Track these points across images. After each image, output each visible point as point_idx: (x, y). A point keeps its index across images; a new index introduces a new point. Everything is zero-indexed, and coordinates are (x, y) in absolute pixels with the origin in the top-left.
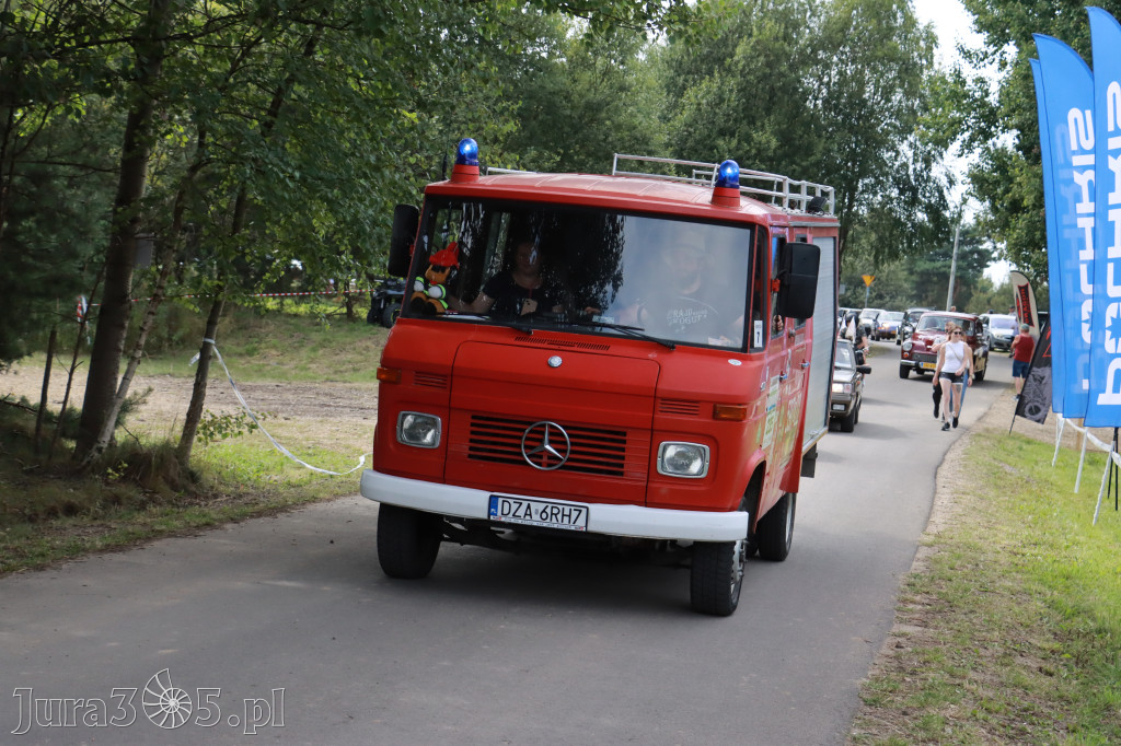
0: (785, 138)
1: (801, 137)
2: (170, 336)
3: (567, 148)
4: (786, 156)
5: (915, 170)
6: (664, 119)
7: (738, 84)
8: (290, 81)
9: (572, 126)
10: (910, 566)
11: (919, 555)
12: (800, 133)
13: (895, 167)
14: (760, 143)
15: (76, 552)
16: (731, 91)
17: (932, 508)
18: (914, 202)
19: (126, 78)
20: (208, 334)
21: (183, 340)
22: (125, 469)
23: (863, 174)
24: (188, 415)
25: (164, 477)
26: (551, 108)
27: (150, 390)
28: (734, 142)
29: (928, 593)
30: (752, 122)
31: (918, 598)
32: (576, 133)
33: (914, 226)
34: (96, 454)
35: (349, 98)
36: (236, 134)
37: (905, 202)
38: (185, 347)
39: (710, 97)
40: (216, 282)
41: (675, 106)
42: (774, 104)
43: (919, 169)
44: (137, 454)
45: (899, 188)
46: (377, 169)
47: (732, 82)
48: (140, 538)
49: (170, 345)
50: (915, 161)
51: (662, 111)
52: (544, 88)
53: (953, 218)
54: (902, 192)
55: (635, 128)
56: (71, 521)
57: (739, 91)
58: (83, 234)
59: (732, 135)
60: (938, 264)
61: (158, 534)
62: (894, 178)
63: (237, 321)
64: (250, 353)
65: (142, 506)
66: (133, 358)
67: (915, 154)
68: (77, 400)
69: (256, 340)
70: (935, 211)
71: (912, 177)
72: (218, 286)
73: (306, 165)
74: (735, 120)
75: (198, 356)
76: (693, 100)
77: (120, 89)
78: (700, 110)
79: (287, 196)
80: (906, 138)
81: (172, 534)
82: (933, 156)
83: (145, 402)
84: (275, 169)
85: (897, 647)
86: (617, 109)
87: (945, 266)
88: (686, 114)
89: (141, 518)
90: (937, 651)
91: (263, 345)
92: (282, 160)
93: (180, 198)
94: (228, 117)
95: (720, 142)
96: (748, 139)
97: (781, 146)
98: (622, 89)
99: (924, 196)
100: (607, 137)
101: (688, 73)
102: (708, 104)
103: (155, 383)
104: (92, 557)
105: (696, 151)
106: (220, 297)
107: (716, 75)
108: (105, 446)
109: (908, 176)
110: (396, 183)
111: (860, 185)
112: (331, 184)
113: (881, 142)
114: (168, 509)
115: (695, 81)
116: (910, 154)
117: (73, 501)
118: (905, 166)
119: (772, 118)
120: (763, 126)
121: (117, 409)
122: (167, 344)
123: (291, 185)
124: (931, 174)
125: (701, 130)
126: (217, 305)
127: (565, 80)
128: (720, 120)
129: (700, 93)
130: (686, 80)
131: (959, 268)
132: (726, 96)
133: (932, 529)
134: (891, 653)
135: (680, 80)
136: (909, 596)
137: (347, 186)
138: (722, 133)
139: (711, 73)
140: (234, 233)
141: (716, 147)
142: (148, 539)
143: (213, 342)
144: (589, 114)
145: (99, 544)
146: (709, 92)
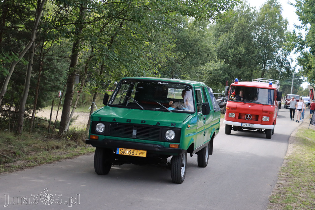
0: (247, 49)
1: (251, 49)
2: (83, 102)
3: (188, 52)
4: (247, 54)
5: (282, 58)
6: (214, 44)
7: (234, 35)
8: (116, 34)
9: (190, 46)
10: (282, 165)
11: (284, 162)
12: (251, 48)
13: (277, 57)
14: (240, 50)
15: (59, 159)
16: (232, 36)
17: (287, 149)
18: (282, 66)
19: (73, 33)
20: (93, 101)
21: (86, 103)
22: (72, 137)
23: (268, 59)
24: (88, 123)
25: (82, 139)
26: (184, 41)
27: (78, 116)
28: (233, 50)
29: (287, 172)
30: (238, 45)
31: (284, 174)
32: (191, 47)
33: (282, 73)
34: (64, 133)
35: (131, 38)
36: (101, 48)
37: (280, 66)
39: (227, 38)
40: (96, 87)
41: (217, 40)
42: (244, 40)
43: (283, 57)
44: (75, 133)
45: (278, 62)
46: (138, 57)
47: (232, 34)
48: (76, 155)
49: (83, 104)
50: (282, 55)
51: (214, 42)
52: (182, 36)
53: (292, 71)
54: (279, 64)
55: (206, 46)
56: (57, 151)
57: (234, 36)
58: (61, 75)
59: (233, 48)
60: (288, 83)
61: (80, 154)
62: (276, 60)
63: (100, 98)
65: (76, 147)
66: (74, 107)
67: (282, 53)
68: (59, 119)
70: (288, 69)
71: (281, 60)
72: (96, 88)
73: (120, 56)
74: (233, 44)
75: (91, 107)
76: (222, 39)
77: (71, 37)
78: (224, 41)
79: (115, 64)
80: (280, 49)
81: (84, 154)
82: (287, 54)
83: (77, 119)
84: (112, 57)
85: (279, 187)
86: (202, 41)
87: (290, 84)
88: (220, 43)
89: (76, 150)
90: (290, 188)
92: (113, 55)
93: (86, 65)
94: (99, 44)
95: (229, 50)
96: (237, 49)
97: (246, 51)
98: (203, 36)
99: (285, 65)
100: (199, 49)
101: (221, 32)
102: (226, 40)
103: (79, 114)
104: (63, 160)
105: (223, 52)
106: (97, 91)
107: (228, 32)
108: (66, 131)
109: (280, 59)
110: (143, 61)
111: (267, 62)
112: (126, 61)
113: (273, 50)
114: (83, 147)
115: (222, 34)
116: (281, 53)
117: (58, 145)
118: (279, 56)
119: (243, 43)
120: (241, 46)
121: (69, 121)
123: (116, 62)
124: (286, 59)
125: (224, 47)
126: (96, 93)
127: (188, 34)
128: (229, 44)
129: (224, 37)
130: (220, 34)
131: (294, 84)
132: (231, 38)
133: (288, 155)
134: (277, 188)
135: (219, 34)
136: (282, 173)
137: (130, 62)
138: (230, 48)
139: (227, 32)
140: (100, 74)
141: (228, 51)
142: (78, 155)
143: (95, 103)
144: (194, 43)
145: (65, 157)
146: (226, 37)
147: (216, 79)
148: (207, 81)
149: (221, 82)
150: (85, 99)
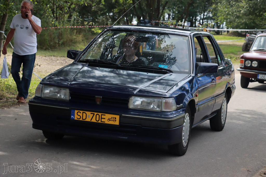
2: (59, 42)
21: (63, 44)
38: (65, 46)
49: (59, 45)
63: (84, 36)
122: (57, 45)
147: (259, 7)
148: (246, 11)
150: (62, 39)
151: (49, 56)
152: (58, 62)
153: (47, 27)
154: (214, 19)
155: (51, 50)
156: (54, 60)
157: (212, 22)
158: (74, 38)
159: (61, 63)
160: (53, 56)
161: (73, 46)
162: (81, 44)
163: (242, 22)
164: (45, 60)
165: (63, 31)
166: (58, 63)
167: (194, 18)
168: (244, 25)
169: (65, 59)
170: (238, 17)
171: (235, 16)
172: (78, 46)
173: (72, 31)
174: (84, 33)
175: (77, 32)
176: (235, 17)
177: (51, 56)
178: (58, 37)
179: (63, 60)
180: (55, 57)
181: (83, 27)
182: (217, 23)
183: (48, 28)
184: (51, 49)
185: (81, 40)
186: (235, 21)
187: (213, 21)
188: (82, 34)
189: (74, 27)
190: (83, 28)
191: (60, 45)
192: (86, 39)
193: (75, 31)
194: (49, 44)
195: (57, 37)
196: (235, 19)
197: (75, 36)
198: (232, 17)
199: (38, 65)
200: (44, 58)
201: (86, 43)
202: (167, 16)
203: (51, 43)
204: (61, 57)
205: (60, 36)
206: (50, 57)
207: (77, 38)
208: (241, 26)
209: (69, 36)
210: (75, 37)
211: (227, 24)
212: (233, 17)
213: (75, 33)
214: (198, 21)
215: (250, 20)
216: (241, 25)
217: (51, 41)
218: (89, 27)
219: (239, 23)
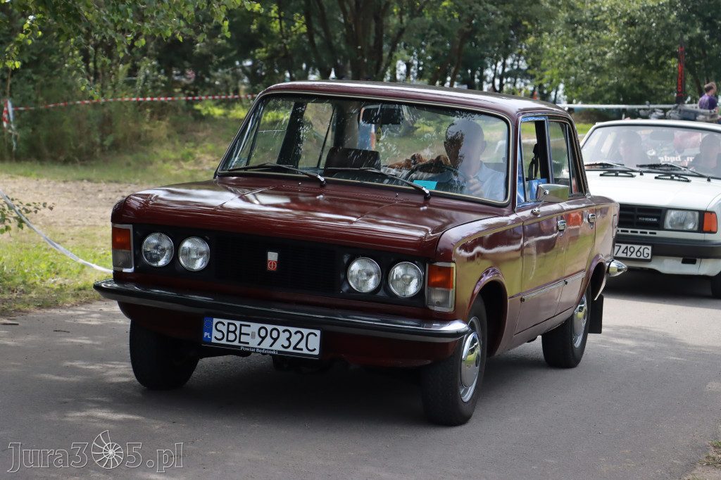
2: (103, 140)
21: (115, 146)
38: (119, 152)
49: (103, 151)
63: (174, 125)
64: (184, 159)
69: (192, 144)
91: (198, 151)
122: (98, 150)
147: (655, 44)
148: (619, 54)
149: (674, 55)
150: (111, 133)
151: (74, 180)
152: (100, 196)
153: (68, 100)
154: (532, 77)
155: (82, 165)
156: (89, 190)
157: (526, 84)
158: (146, 131)
159: (110, 199)
160: (85, 181)
161: (143, 151)
162: (165, 146)
163: (609, 85)
164: (63, 190)
165: (113, 110)
166: (101, 199)
167: (478, 73)
168: (614, 93)
169: (121, 189)
170: (598, 70)
171: (591, 68)
172: (155, 152)
173: (140, 111)
174: (174, 117)
175: (152, 114)
176: (590, 71)
177: (82, 180)
178: (101, 129)
179: (116, 192)
180: (93, 184)
181: (169, 99)
182: (541, 86)
183: (71, 103)
184: (80, 160)
185: (165, 137)
186: (589, 81)
187: (528, 81)
188: (168, 119)
189: (145, 100)
190: (169, 101)
191: (107, 148)
192: (178, 133)
193: (148, 110)
194: (73, 147)
195: (96, 128)
196: (591, 75)
197: (148, 123)
198: (582, 71)
199: (47, 206)
200: (62, 185)
201: (177, 143)
202: (402, 68)
203: (82, 145)
204: (110, 181)
205: (107, 123)
206: (79, 182)
207: (154, 130)
208: (607, 96)
209: (130, 124)
210: (146, 127)
211: (567, 89)
212: (586, 71)
213: (148, 116)
214: (489, 83)
215: (630, 80)
216: (607, 91)
217: (81, 138)
218: (188, 101)
219: (600, 87)
